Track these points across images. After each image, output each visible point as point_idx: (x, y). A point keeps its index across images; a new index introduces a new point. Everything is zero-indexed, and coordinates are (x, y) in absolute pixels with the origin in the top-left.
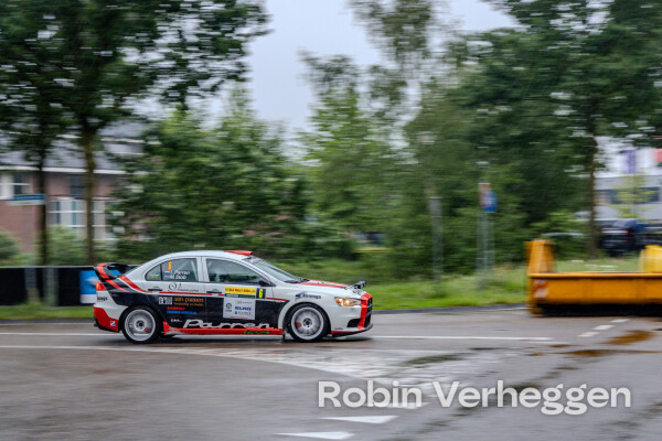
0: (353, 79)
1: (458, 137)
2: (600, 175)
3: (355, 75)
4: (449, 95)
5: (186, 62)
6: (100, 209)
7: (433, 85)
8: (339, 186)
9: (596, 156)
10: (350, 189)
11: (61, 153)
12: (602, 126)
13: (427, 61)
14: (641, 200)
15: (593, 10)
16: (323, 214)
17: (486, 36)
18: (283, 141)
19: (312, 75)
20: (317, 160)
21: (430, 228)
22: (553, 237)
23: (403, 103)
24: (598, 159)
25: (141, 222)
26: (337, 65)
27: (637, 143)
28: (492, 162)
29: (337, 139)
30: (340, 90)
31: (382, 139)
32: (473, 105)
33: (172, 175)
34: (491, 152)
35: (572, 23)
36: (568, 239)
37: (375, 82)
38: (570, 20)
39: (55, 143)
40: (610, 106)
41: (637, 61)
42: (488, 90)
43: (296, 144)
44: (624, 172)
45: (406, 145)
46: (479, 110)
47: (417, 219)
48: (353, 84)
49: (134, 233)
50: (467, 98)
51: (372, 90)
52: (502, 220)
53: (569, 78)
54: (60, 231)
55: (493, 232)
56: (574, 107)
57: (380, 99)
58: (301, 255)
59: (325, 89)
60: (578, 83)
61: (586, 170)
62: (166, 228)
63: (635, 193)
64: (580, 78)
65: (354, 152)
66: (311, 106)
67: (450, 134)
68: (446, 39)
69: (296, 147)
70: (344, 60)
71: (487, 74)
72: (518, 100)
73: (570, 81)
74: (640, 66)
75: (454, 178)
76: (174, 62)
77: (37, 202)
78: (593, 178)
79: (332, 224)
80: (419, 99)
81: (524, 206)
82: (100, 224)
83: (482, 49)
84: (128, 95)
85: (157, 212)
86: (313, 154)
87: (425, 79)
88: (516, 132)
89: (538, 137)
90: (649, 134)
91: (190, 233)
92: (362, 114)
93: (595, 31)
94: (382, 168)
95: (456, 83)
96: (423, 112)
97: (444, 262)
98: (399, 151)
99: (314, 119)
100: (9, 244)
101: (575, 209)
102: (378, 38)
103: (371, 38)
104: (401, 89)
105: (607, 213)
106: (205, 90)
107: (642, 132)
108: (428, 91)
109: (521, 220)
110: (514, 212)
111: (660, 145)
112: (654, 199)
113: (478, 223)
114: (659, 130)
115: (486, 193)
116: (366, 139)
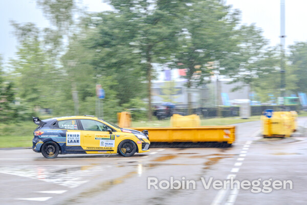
0: (36, 34)
1: (87, 63)
2: (154, 81)
3: (38, 32)
4: (82, 43)
7: (74, 37)
8: (31, 86)
9: (151, 72)
10: (35, 87)
12: (154, 59)
13: (72, 26)
14: (173, 93)
15: (149, 4)
16: (23, 99)
17: (100, 15)
18: (2, 64)
19: (16, 32)
20: (19, 73)
21: (73, 106)
23: (61, 46)
24: (153, 74)
26: (28, 28)
27: (171, 66)
28: (103, 75)
29: (30, 63)
30: (31, 40)
31: (51, 63)
32: (94, 47)
34: (103, 70)
35: (140, 9)
36: (139, 111)
37: (47, 35)
38: (138, 8)
40: (158, 49)
41: (169, 28)
42: (101, 41)
43: (10, 65)
44: (165, 80)
45: (62, 66)
46: (97, 50)
47: (67, 102)
48: (37, 37)
50: (92, 44)
51: (46, 40)
52: (108, 103)
53: (139, 35)
55: (103, 108)
56: (141, 49)
57: (50, 44)
58: (11, 119)
59: (23, 39)
60: (143, 38)
61: (146, 79)
63: (170, 90)
64: (143, 36)
65: (38, 70)
66: (17, 47)
67: (83, 62)
68: (81, 16)
69: (10, 67)
70: (32, 25)
71: (100, 33)
72: (114, 45)
73: (139, 37)
74: (170, 31)
75: (85, 83)
78: (150, 83)
79: (27, 105)
80: (68, 44)
81: (118, 96)
83: (98, 21)
86: (17, 70)
87: (71, 34)
88: (114, 61)
89: (124, 64)
90: (176, 62)
92: (41, 51)
93: (150, 14)
94: (51, 78)
95: (85, 37)
96: (70, 51)
98: (59, 69)
99: (18, 53)
101: (142, 97)
102: (48, 15)
103: (45, 14)
104: (60, 40)
105: (159, 101)
107: (173, 61)
108: (72, 41)
109: (117, 102)
110: (114, 99)
111: (180, 67)
112: (180, 93)
113: (96, 104)
114: (181, 60)
115: (99, 90)
116: (43, 63)
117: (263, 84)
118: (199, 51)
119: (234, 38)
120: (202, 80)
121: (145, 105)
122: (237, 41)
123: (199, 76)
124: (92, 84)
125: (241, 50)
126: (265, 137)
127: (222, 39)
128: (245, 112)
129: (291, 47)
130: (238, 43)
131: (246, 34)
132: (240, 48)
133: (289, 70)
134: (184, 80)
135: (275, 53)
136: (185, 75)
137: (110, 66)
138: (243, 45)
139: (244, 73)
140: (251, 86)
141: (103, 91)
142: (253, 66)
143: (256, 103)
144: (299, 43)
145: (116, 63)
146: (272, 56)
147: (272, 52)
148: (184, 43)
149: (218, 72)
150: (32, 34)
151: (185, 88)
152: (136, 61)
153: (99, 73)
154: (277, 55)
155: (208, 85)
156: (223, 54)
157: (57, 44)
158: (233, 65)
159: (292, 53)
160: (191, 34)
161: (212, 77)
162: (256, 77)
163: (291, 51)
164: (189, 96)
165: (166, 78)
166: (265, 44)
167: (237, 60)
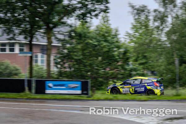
3: (149, 13)
5: (87, 5)
6: (52, 58)
7: (177, 17)
10: (145, 55)
11: (39, 37)
13: (175, 8)
16: (135, 63)
19: (133, 12)
20: (133, 44)
25: (67, 64)
26: (141, 9)
29: (141, 36)
30: (143, 17)
33: (79, 47)
37: (156, 15)
39: (37, 33)
43: (126, 37)
48: (148, 16)
49: (65, 68)
54: (38, 66)
57: (158, 22)
59: (136, 17)
62: (77, 66)
65: (147, 41)
66: (132, 24)
69: (125, 38)
76: (81, 5)
77: (30, 55)
79: (138, 67)
80: (171, 22)
82: (52, 64)
84: (65, 16)
85: (73, 60)
86: (132, 41)
87: (174, 15)
91: (86, 68)
92: (150, 27)
94: (158, 48)
96: (172, 27)
98: (163, 41)
99: (132, 28)
100: (17, 70)
104: (165, 18)
106: (93, 16)
108: (174, 19)
116: (152, 36)
150: (145, 14)
157: (164, 22)
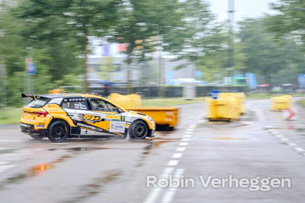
1: (16, 33)
2: (90, 56)
4: (12, 11)
9: (87, 46)
14: (111, 70)
22: (66, 88)
24: (89, 48)
27: (110, 40)
28: (34, 48)
32: (24, 17)
34: (34, 42)
36: (73, 89)
40: (96, 21)
42: (33, 10)
44: (104, 55)
46: (28, 20)
50: (22, 13)
52: (39, 78)
55: (33, 84)
56: (76, 20)
60: (79, 7)
61: (82, 54)
63: (108, 66)
64: (80, 5)
67: (12, 32)
72: (48, 15)
73: (75, 6)
74: (110, 1)
75: (13, 56)
78: (87, 58)
81: (51, 72)
88: (47, 32)
89: (58, 36)
90: (116, 36)
97: (7, 101)
101: (77, 73)
105: (95, 78)
107: (111, 35)
109: (49, 78)
110: (45, 75)
111: (121, 42)
112: (119, 70)
113: (25, 79)
114: (121, 34)
115: (30, 64)
117: (209, 62)
118: (140, 24)
119: (179, 11)
120: (144, 56)
121: (81, 82)
122: (182, 15)
123: (141, 51)
124: (21, 58)
125: (186, 25)
126: (211, 120)
127: (165, 12)
128: (189, 93)
129: (240, 23)
130: (183, 16)
131: (192, 8)
132: (185, 23)
133: (237, 48)
134: (124, 56)
135: (221, 30)
136: (125, 50)
137: (42, 38)
138: (188, 19)
139: (188, 50)
140: (197, 64)
141: (34, 65)
142: (199, 42)
143: (201, 83)
144: (249, 20)
145: (49, 35)
146: (219, 33)
147: (219, 28)
148: (125, 14)
149: (162, 48)
151: (125, 65)
152: (71, 34)
153: (29, 46)
154: (224, 32)
155: (149, 62)
156: (167, 28)
158: (177, 41)
159: (241, 30)
160: (133, 5)
161: (154, 53)
162: (202, 54)
163: (241, 28)
164: (129, 73)
165: (104, 53)
166: (212, 19)
167: (181, 35)
